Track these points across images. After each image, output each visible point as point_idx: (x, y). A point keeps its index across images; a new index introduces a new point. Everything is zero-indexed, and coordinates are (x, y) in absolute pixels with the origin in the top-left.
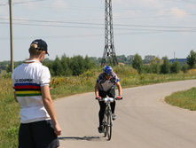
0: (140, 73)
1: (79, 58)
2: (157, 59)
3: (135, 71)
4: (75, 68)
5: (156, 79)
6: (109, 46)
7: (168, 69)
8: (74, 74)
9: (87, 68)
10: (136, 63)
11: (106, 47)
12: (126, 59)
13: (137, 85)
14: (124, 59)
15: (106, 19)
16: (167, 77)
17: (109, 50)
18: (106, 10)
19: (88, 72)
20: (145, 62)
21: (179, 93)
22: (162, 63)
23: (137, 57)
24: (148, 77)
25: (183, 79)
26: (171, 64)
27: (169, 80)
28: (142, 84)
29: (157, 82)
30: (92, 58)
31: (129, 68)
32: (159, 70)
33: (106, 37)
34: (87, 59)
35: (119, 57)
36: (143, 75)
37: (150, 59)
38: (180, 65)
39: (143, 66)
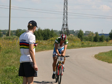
0: (81, 41)
1: (48, 31)
2: (92, 33)
3: (79, 39)
4: (45, 36)
5: (90, 45)
6: (65, 25)
7: (98, 39)
8: (44, 39)
9: (52, 36)
10: (80, 35)
11: (63, 25)
12: (74, 32)
13: (80, 47)
14: (73, 32)
15: (64, 9)
16: (97, 43)
17: (65, 27)
18: (64, 4)
19: (52, 38)
20: (85, 34)
21: (103, 53)
22: (95, 36)
23: (81, 32)
24: (86, 43)
25: (106, 46)
26: (100, 36)
27: (98, 46)
28: (83, 47)
29: (91, 46)
30: (55, 31)
31: (75, 38)
32: (93, 39)
33: (64, 20)
34: (52, 31)
35: (71, 31)
36: (83, 42)
37: (88, 33)
38: (105, 38)
39: (84, 37)
